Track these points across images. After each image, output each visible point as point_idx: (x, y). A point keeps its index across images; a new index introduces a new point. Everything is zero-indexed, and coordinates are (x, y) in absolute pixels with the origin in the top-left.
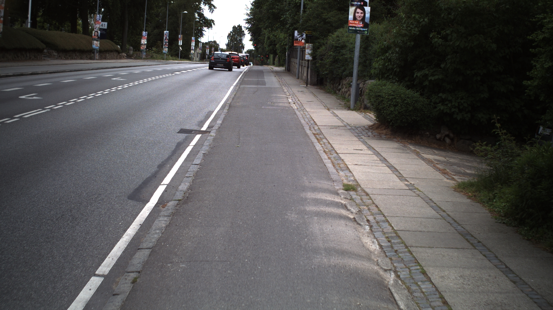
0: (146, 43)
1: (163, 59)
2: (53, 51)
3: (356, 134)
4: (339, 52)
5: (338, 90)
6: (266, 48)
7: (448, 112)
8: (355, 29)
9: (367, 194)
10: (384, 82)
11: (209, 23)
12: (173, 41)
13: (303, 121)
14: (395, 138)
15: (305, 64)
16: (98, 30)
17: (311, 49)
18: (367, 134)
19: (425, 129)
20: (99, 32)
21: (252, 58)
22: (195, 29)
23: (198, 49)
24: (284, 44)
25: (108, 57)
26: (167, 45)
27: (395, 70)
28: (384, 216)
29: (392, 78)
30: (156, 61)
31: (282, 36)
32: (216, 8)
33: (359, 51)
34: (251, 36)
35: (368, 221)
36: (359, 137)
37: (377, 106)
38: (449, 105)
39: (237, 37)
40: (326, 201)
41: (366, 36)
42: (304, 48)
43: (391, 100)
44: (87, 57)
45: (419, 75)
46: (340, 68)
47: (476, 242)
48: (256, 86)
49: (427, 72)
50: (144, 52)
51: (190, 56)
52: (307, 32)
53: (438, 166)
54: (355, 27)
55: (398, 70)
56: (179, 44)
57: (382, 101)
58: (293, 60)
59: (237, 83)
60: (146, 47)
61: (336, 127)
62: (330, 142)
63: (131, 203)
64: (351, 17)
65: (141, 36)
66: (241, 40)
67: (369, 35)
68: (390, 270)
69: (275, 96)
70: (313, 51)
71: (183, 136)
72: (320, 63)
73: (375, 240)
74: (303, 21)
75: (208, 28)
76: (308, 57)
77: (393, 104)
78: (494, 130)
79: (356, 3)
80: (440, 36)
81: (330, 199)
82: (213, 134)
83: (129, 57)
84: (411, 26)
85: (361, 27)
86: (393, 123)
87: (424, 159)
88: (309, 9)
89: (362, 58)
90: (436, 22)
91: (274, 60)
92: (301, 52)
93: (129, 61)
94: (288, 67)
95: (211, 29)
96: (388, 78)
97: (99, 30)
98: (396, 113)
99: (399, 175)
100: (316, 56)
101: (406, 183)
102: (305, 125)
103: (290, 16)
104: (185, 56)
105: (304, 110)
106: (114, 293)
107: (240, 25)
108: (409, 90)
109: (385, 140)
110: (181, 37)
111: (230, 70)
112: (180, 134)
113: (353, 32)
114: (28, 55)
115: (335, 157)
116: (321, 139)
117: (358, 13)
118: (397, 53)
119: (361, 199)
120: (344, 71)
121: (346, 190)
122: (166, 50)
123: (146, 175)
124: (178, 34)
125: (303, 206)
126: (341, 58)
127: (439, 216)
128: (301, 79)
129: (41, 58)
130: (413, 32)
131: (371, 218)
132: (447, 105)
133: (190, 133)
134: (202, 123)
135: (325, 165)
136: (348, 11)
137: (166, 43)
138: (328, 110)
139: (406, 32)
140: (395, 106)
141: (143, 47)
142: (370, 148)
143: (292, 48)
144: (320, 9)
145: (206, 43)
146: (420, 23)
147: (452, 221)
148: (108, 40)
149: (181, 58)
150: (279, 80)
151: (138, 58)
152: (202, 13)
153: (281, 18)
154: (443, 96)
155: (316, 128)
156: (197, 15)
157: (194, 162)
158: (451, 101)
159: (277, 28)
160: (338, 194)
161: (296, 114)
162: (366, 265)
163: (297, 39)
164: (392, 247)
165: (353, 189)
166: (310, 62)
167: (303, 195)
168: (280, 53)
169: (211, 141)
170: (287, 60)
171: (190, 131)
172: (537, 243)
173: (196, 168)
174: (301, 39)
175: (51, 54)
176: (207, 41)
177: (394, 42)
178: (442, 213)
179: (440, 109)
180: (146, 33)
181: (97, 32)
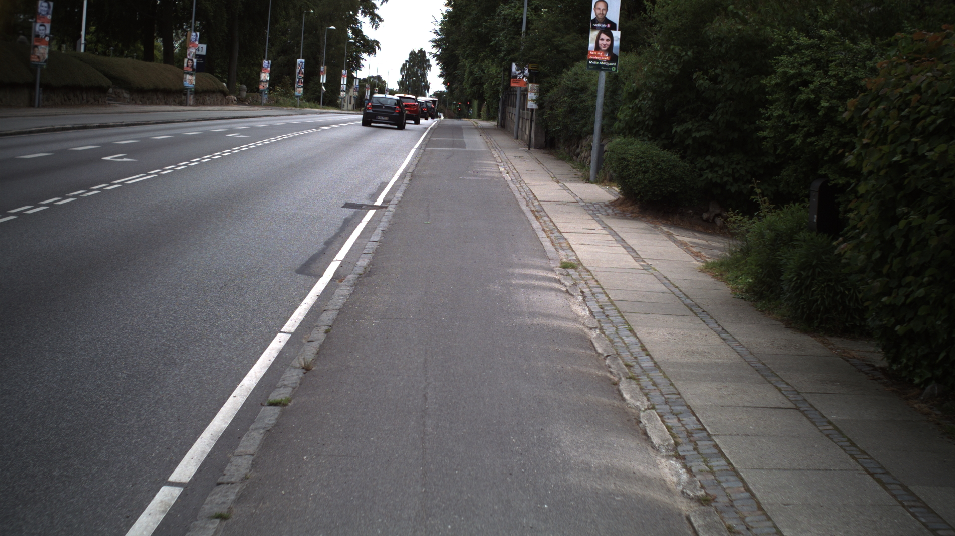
0: (268, 79)
1: (295, 106)
2: (124, 91)
3: (591, 212)
4: (577, 98)
5: (575, 156)
6: (466, 89)
7: (719, 181)
8: (598, 63)
9: (588, 271)
10: (632, 139)
11: (371, 47)
12: (311, 75)
13: (518, 195)
14: (645, 217)
15: (527, 115)
16: (192, 57)
17: (537, 93)
18: (606, 211)
19: (687, 205)
20: (195, 60)
21: (442, 106)
22: (347, 56)
23: (352, 90)
24: (495, 84)
25: (209, 102)
26: (302, 83)
27: (647, 123)
28: (603, 289)
29: (643, 134)
30: (285, 108)
31: (493, 70)
32: (383, 21)
34: (441, 69)
35: (582, 292)
36: (593, 215)
37: (620, 172)
38: (720, 172)
39: (417, 71)
40: (536, 276)
41: (615, 74)
42: (526, 90)
43: (639, 164)
44: (174, 101)
45: (679, 129)
46: (578, 121)
47: (701, 311)
48: (451, 149)
49: (690, 127)
50: (265, 94)
51: (338, 102)
52: (530, 65)
53: (692, 249)
54: (597, 60)
55: (651, 123)
56: (321, 81)
57: (628, 165)
58: (509, 109)
59: (421, 145)
61: (563, 203)
62: (553, 221)
63: (301, 277)
64: (591, 45)
65: (260, 68)
66: (424, 76)
67: (619, 73)
68: (595, 328)
69: (480, 163)
70: (540, 95)
71: (349, 212)
72: (549, 114)
73: (586, 308)
74: (524, 49)
75: (369, 55)
76: (531, 105)
77: (642, 170)
78: (753, 197)
79: (599, 25)
80: (706, 77)
81: (542, 274)
82: (392, 208)
83: (241, 102)
84: (669, 62)
85: (607, 61)
86: (641, 196)
87: (675, 241)
88: (534, 30)
89: (608, 106)
90: (705, 57)
91: (479, 110)
92: (522, 97)
93: (242, 109)
94: (501, 121)
95: (374, 55)
96: (636, 135)
97: (196, 58)
98: (646, 182)
99: (636, 256)
100: (543, 103)
101: (642, 263)
102: (521, 200)
103: (506, 38)
104: (331, 101)
105: (522, 182)
106: (309, 340)
107: (423, 50)
108: (665, 151)
109: (630, 219)
110: (324, 70)
111: (401, 127)
112: (345, 209)
113: (594, 69)
114: (85, 97)
115: (555, 237)
116: (541, 217)
117: (603, 40)
118: (651, 99)
119: (580, 275)
120: (584, 126)
121: (564, 268)
122: (299, 91)
123: (313, 251)
124: (318, 64)
125: (509, 279)
126: (579, 106)
127: (668, 291)
128: (521, 139)
129: (105, 102)
130: (672, 71)
131: (586, 291)
132: (717, 172)
133: (360, 208)
134: (374, 196)
135: (541, 244)
136: (588, 37)
137: (299, 79)
138: (558, 182)
139: (662, 71)
140: (645, 172)
141: (264, 86)
142: (606, 227)
143: (510, 91)
144: (551, 31)
145: (364, 80)
146: (682, 57)
147: (682, 295)
148: (208, 74)
149: (323, 104)
150: (487, 140)
151: (256, 103)
152: (360, 28)
153: (491, 42)
154: (712, 160)
155: (536, 204)
156: (350, 33)
157: (372, 239)
158: (722, 167)
159: (485, 57)
160: (552, 270)
161: (509, 187)
162: (571, 325)
163: (516, 77)
164: (604, 313)
165: (573, 267)
166: (534, 113)
167: (510, 270)
168: (489, 98)
169: (390, 217)
170: (500, 108)
171: (360, 206)
172: (770, 314)
173: (375, 245)
174: (521, 76)
175: (119, 96)
176: (366, 77)
177: (645, 84)
178: (673, 289)
179: (707, 177)
180: (269, 63)
181: (192, 60)
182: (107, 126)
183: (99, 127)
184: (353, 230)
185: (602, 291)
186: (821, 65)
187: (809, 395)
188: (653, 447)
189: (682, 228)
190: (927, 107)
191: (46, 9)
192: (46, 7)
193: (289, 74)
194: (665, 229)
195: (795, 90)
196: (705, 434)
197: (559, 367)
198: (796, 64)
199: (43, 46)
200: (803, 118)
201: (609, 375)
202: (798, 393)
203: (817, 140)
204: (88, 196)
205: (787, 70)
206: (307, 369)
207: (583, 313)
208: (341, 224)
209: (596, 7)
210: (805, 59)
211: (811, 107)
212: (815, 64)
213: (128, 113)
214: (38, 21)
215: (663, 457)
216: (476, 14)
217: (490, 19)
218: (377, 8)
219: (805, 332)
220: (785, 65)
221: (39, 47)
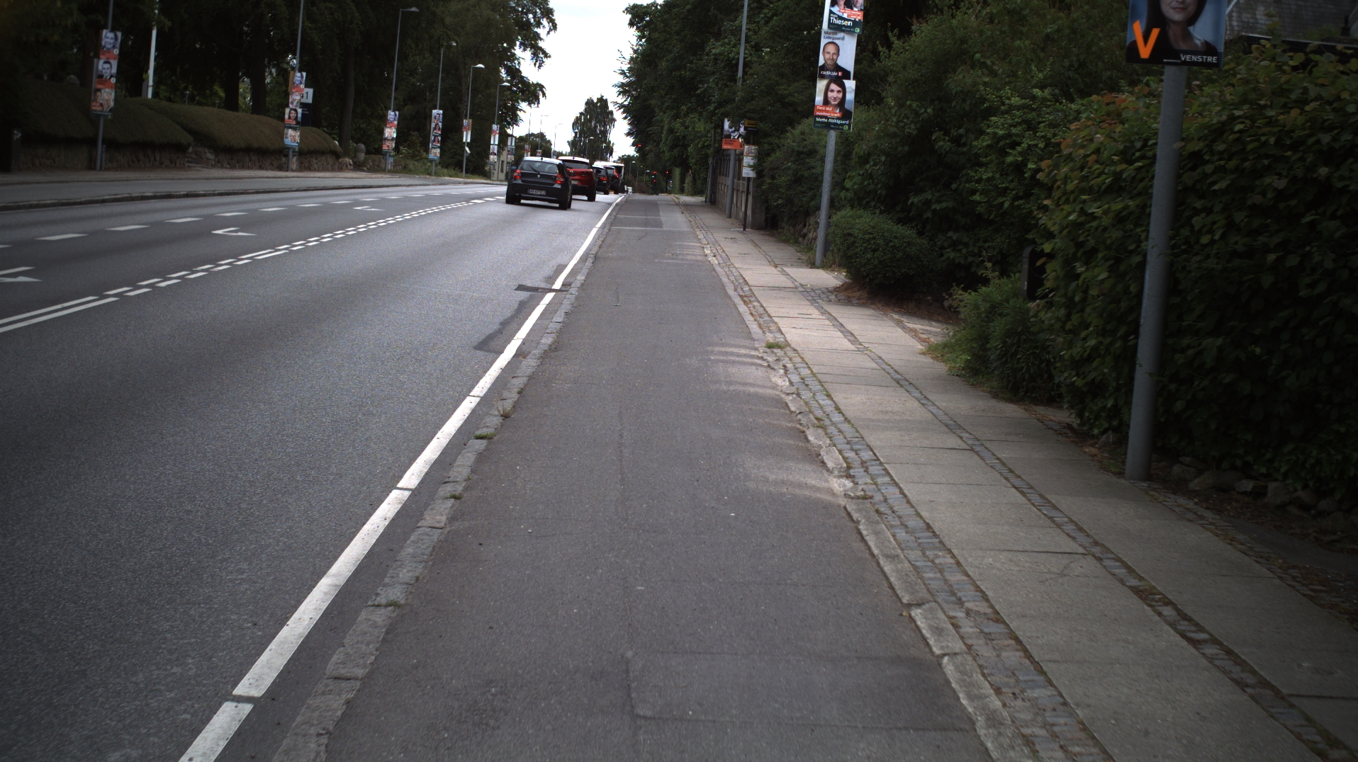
0: (395, 136)
1: (430, 174)
2: (207, 151)
3: (810, 298)
4: (804, 164)
5: (801, 237)
6: (663, 152)
7: (962, 262)
8: (826, 120)
9: (795, 350)
10: (861, 212)
11: (532, 93)
12: (451, 130)
13: (725, 280)
14: (874, 304)
15: (742, 186)
16: (296, 106)
17: (754, 158)
18: (828, 297)
19: (925, 290)
20: (300, 111)
21: (630, 177)
22: (499, 106)
23: (505, 153)
24: (704, 146)
26: (438, 141)
27: (879, 192)
28: (807, 364)
29: (875, 205)
30: (417, 176)
31: (701, 127)
32: (550, 57)
33: (832, 161)
34: (629, 124)
35: (785, 366)
36: (813, 301)
37: (845, 251)
38: (964, 251)
39: (596, 127)
40: (738, 353)
41: (847, 136)
42: (742, 154)
43: (867, 241)
44: (272, 164)
45: (916, 200)
46: (805, 193)
47: (907, 384)
48: (643, 228)
49: (930, 197)
50: (390, 156)
51: (487, 168)
52: (747, 121)
53: (922, 336)
54: (826, 117)
55: (884, 193)
56: (464, 140)
57: (855, 242)
58: (721, 179)
59: (605, 224)
60: (394, 145)
61: (779, 288)
62: (764, 305)
63: (480, 352)
64: (819, 99)
65: (383, 120)
66: (605, 133)
67: (852, 133)
68: (792, 394)
69: (680, 245)
70: (759, 160)
71: (523, 295)
72: (769, 184)
73: (787, 379)
74: (739, 100)
75: (530, 104)
76: (747, 172)
77: (871, 248)
80: (948, 138)
81: (744, 352)
82: (573, 290)
83: (358, 167)
84: (905, 120)
85: (838, 118)
86: (870, 279)
87: (903, 328)
88: (752, 75)
89: (839, 174)
90: (947, 115)
91: (682, 181)
92: (737, 162)
93: (359, 176)
94: (711, 196)
95: (536, 105)
96: (866, 207)
97: (300, 108)
98: (876, 262)
99: (853, 339)
100: (763, 171)
101: (859, 346)
102: (728, 285)
103: (717, 85)
104: (477, 167)
105: (732, 266)
107: (604, 98)
108: (900, 226)
109: (856, 306)
110: (468, 125)
112: (519, 292)
113: (822, 127)
114: (158, 157)
115: (765, 321)
116: (751, 302)
117: (832, 91)
118: (883, 164)
119: (785, 353)
120: (812, 199)
121: (769, 348)
122: (435, 153)
123: (488, 331)
124: (460, 117)
125: (707, 355)
126: (806, 174)
127: (878, 368)
128: (736, 218)
129: (184, 164)
130: (908, 130)
131: (789, 366)
132: (960, 251)
133: (538, 292)
134: (552, 279)
135: (747, 327)
136: (815, 89)
137: (435, 136)
138: (776, 266)
139: (896, 130)
140: (875, 251)
141: (389, 146)
142: (824, 312)
143: (721, 155)
144: (774, 77)
145: (521, 138)
146: (920, 114)
147: (891, 371)
148: (315, 129)
149: (466, 172)
150: (690, 219)
151: (377, 169)
152: (517, 67)
153: (697, 90)
154: (955, 237)
155: (746, 288)
156: (504, 73)
157: (554, 320)
158: (966, 245)
159: (690, 111)
160: (756, 349)
161: (716, 272)
162: (769, 392)
163: (729, 136)
164: (804, 383)
165: (778, 346)
166: (751, 183)
167: (710, 348)
168: (696, 164)
169: (573, 300)
170: (709, 180)
171: (536, 289)
172: (980, 387)
173: (559, 326)
174: (735, 135)
175: (200, 157)
176: (523, 134)
177: (876, 146)
178: (885, 366)
179: (949, 257)
180: (395, 115)
181: (296, 110)
182: (197, 195)
183: (188, 196)
184: (532, 312)
185: (806, 366)
186: (1031, 126)
187: (988, 442)
188: (828, 470)
189: (917, 317)
190: (1102, 167)
191: (112, 41)
192: (112, 39)
193: (418, 130)
194: (896, 316)
195: (1003, 154)
196: (878, 462)
197: (751, 420)
198: (1006, 125)
199: (107, 90)
200: (1012, 181)
201: (798, 426)
202: (978, 440)
203: (1024, 204)
204: (219, 270)
205: (996, 130)
206: (505, 416)
207: (783, 383)
208: (516, 306)
209: (826, 50)
210: (1016, 120)
211: (1019, 168)
212: (1026, 126)
213: (217, 179)
214: (102, 57)
215: (835, 477)
216: (678, 52)
217: (697, 60)
218: (541, 39)
219: (1010, 401)
220: (997, 126)
221: (103, 91)
